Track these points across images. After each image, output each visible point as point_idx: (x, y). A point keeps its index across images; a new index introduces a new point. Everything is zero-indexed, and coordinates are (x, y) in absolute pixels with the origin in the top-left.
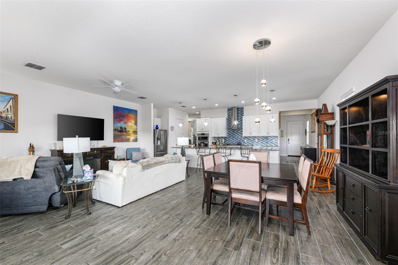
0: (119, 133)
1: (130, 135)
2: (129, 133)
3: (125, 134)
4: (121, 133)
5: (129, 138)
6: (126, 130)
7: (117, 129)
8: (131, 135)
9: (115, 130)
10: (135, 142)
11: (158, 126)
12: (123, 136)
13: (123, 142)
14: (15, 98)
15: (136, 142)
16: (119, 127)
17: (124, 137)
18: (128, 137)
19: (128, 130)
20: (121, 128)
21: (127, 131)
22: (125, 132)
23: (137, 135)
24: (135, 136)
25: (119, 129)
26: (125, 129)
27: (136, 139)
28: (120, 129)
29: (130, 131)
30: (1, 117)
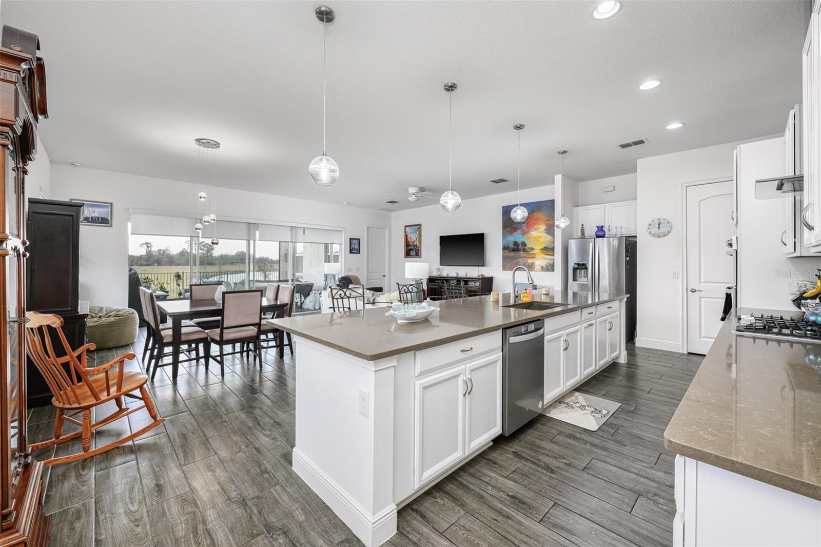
0: (512, 254)
1: (533, 257)
2: (531, 252)
3: (523, 256)
4: (515, 253)
5: (533, 264)
6: (526, 248)
7: (508, 247)
8: (537, 257)
9: (505, 248)
10: (546, 271)
12: (518, 260)
14: (419, 226)
15: (549, 271)
16: (512, 243)
17: (521, 261)
18: (530, 261)
19: (530, 247)
20: (515, 243)
21: (528, 248)
22: (524, 250)
23: (553, 255)
24: (547, 259)
25: (511, 246)
26: (524, 244)
27: (550, 264)
28: (512, 246)
29: (534, 249)
30: (414, 245)
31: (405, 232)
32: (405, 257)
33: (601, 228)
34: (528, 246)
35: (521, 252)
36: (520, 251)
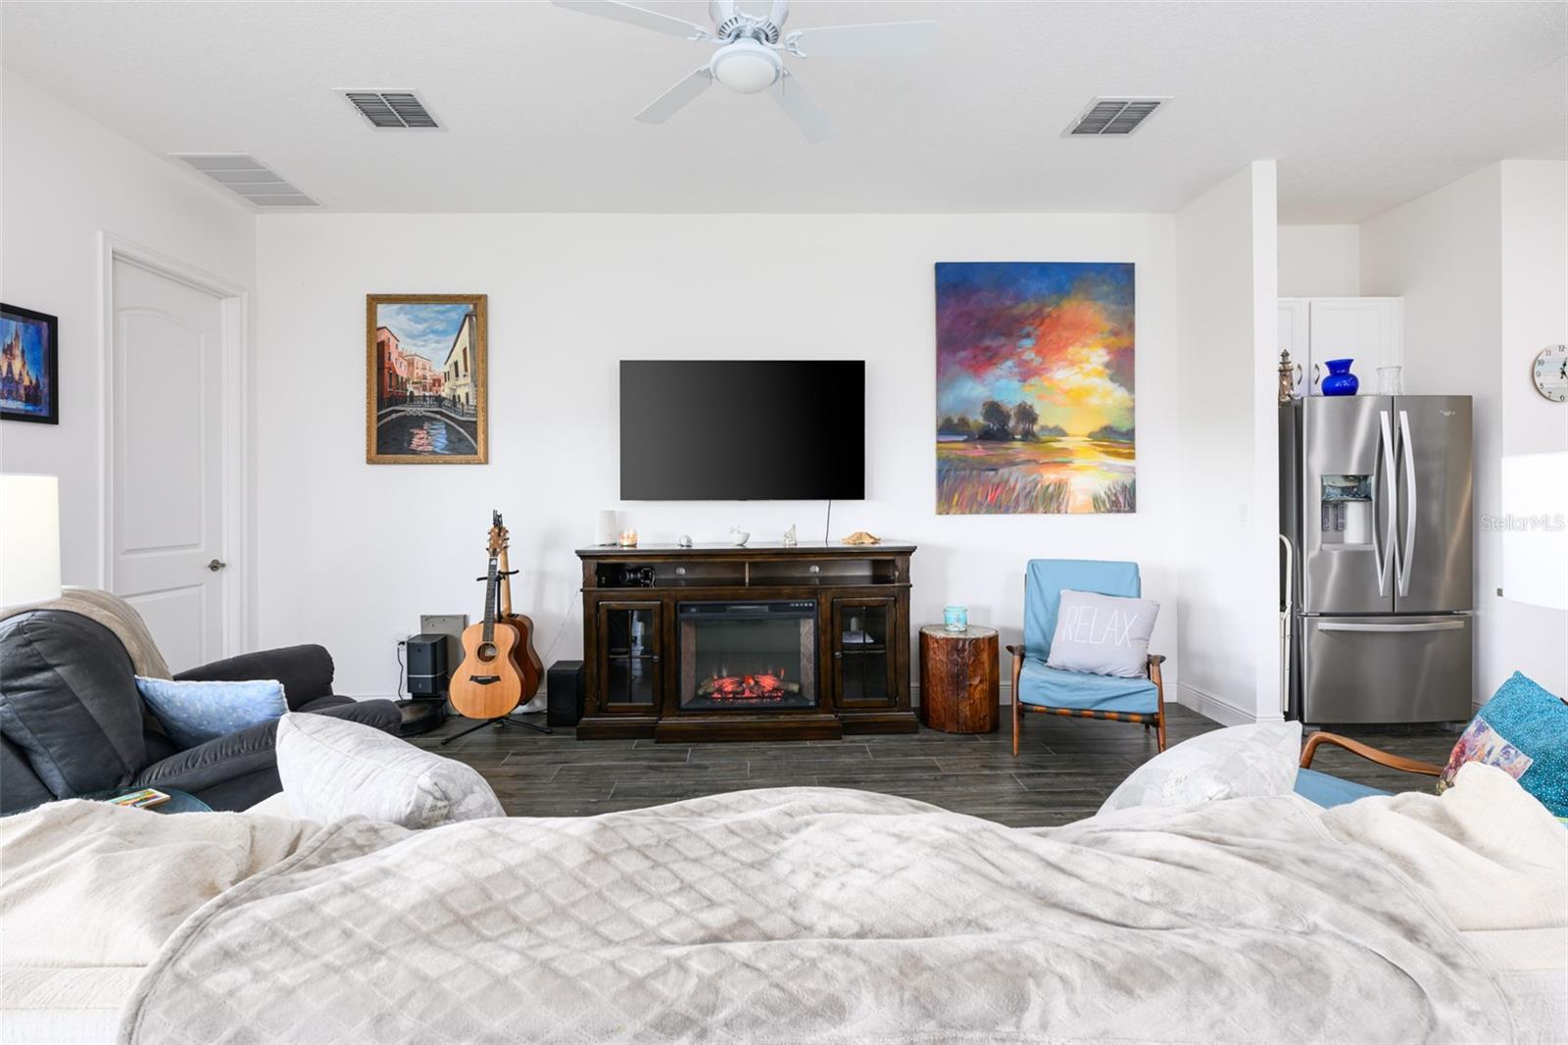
0: (978, 451)
1: (1064, 464)
2: (1055, 445)
3: (1023, 457)
4: (990, 445)
5: (1060, 486)
6: (1036, 428)
7: (963, 421)
8: (1078, 462)
9: (946, 428)
10: (1110, 511)
11: (1347, 363)
12: (1004, 472)
13: (1006, 511)
14: (474, 309)
15: (1119, 511)
16: (980, 409)
17: (1017, 477)
18: (1050, 476)
19: (1051, 425)
20: (993, 410)
21: (1044, 428)
22: (1028, 436)
23: (1131, 456)
24: (1111, 468)
25: (977, 418)
26: (1027, 414)
27: (1124, 488)
28: (981, 420)
29: (1063, 434)
30: (439, 400)
31: (372, 328)
32: (370, 461)
33: (1339, 368)
34: (1041, 422)
35: (1017, 445)
36: (1014, 439)
